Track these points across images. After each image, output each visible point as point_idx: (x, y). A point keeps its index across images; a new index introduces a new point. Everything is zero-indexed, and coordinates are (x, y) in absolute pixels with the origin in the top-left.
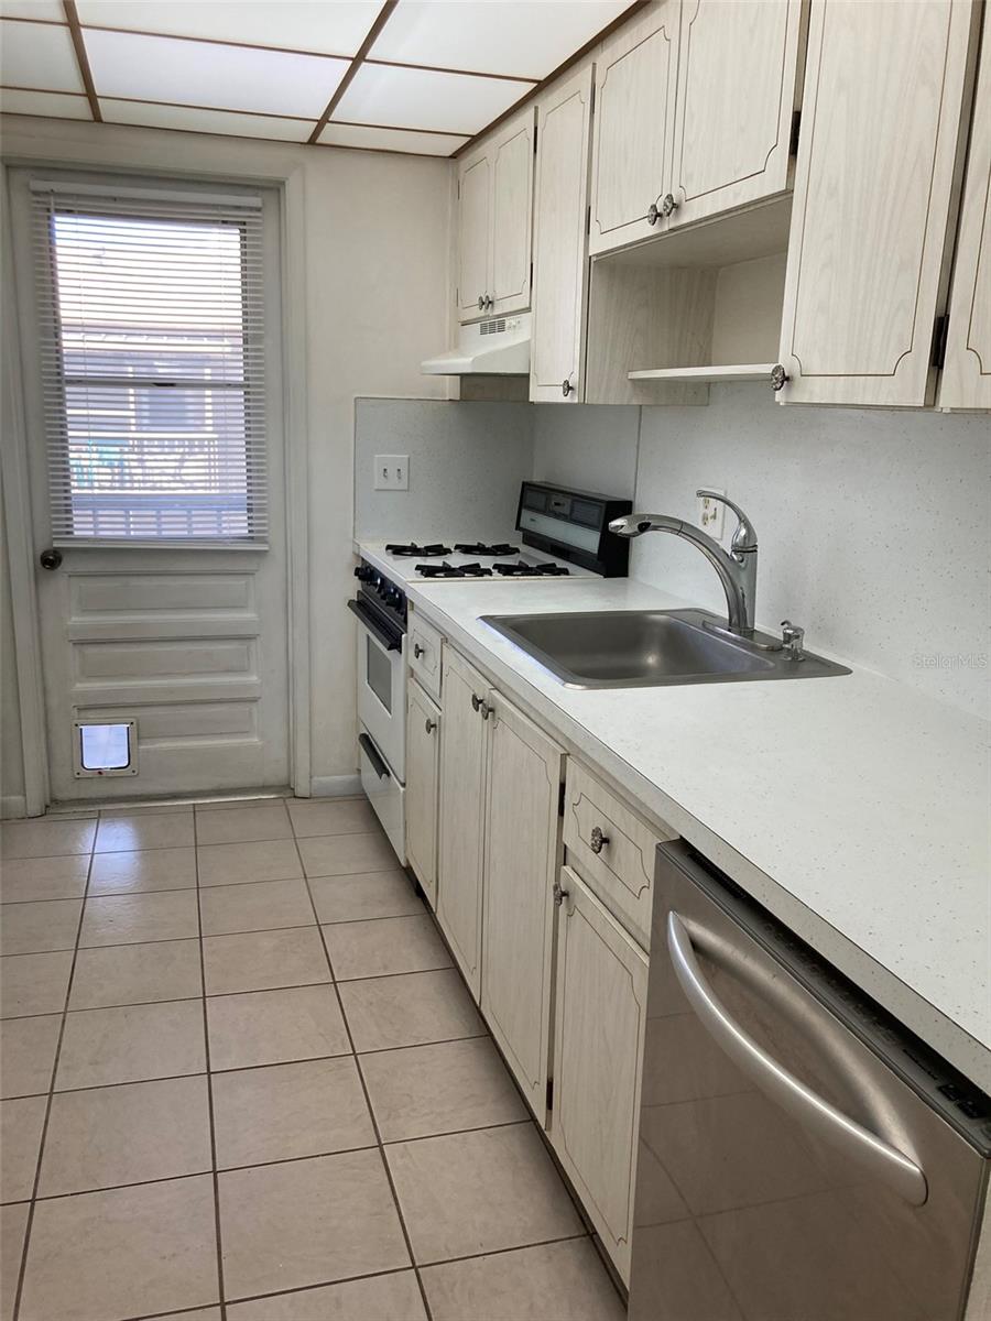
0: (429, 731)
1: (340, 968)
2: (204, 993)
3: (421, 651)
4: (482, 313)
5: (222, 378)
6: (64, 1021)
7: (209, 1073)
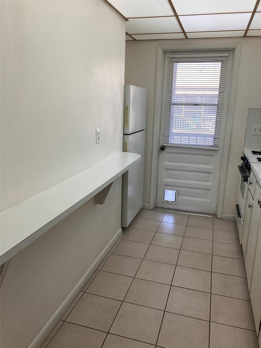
0: (249, 207)
1: (214, 268)
2: (177, 264)
3: (251, 183)
5: (211, 103)
6: (142, 261)
7: (171, 285)
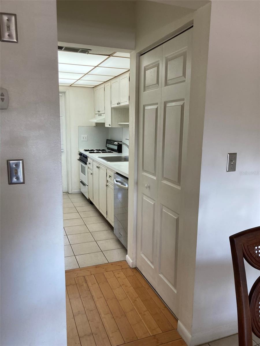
0: (91, 175)
3: (90, 164)
4: (98, 113)
